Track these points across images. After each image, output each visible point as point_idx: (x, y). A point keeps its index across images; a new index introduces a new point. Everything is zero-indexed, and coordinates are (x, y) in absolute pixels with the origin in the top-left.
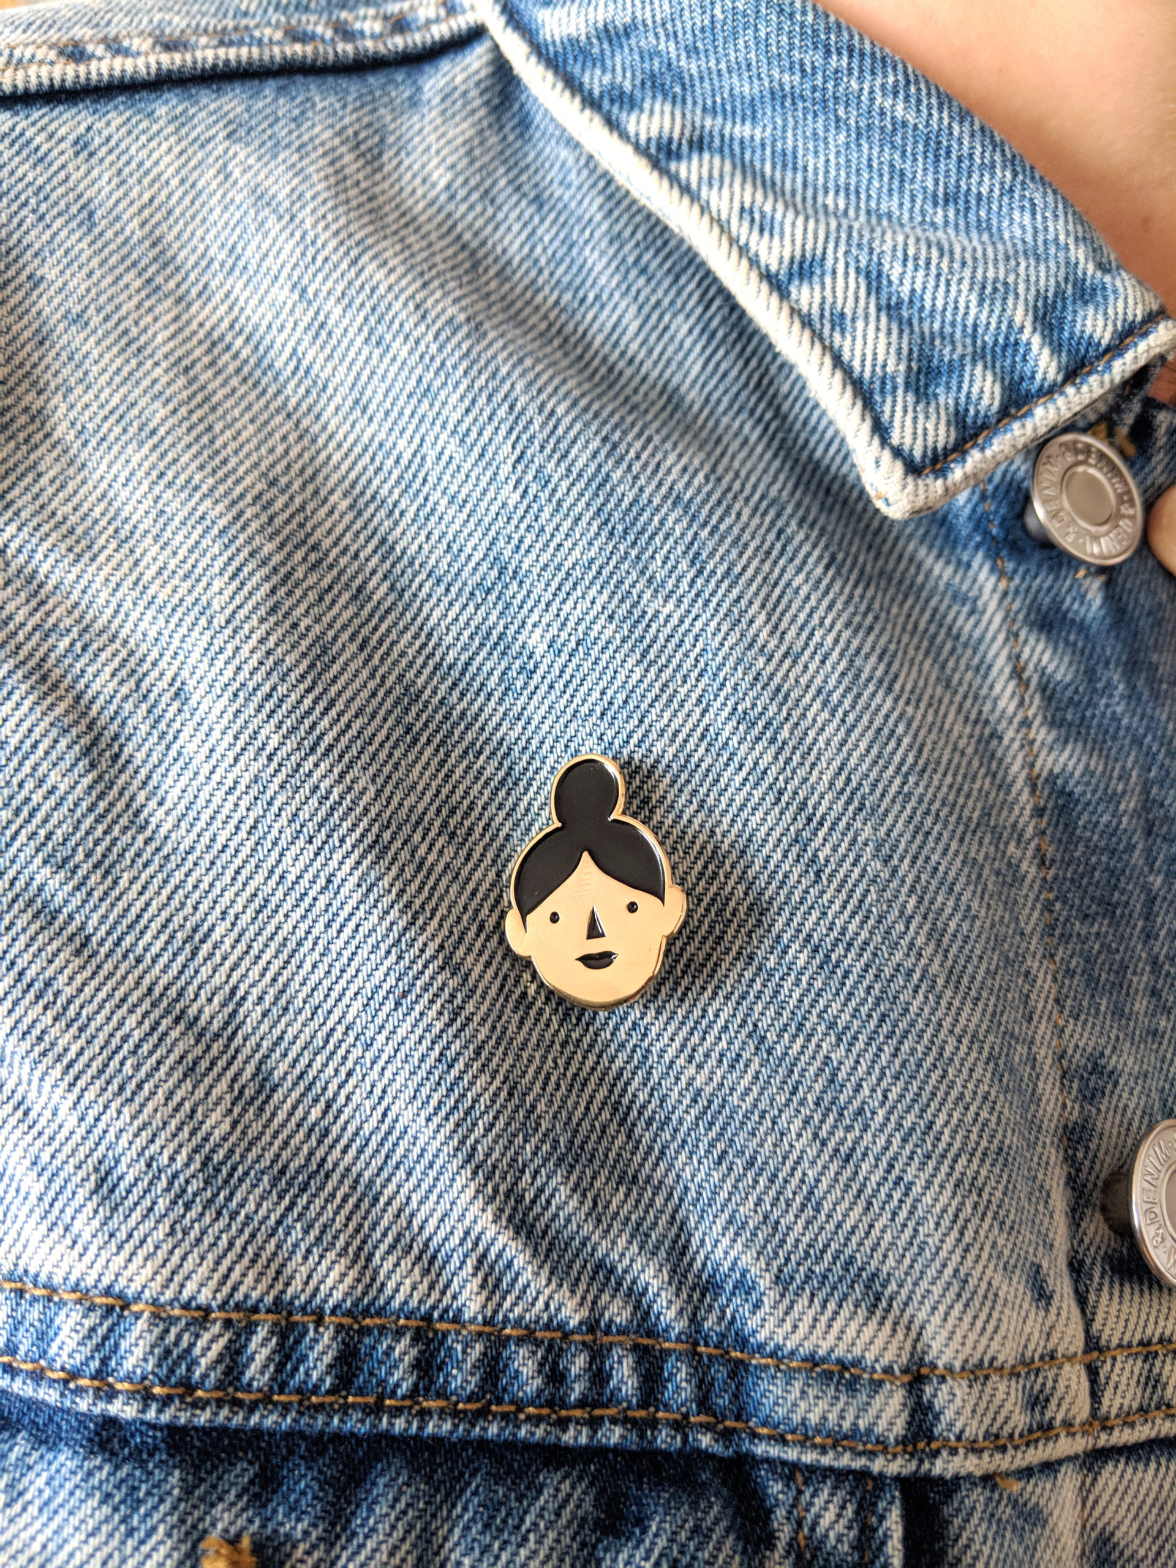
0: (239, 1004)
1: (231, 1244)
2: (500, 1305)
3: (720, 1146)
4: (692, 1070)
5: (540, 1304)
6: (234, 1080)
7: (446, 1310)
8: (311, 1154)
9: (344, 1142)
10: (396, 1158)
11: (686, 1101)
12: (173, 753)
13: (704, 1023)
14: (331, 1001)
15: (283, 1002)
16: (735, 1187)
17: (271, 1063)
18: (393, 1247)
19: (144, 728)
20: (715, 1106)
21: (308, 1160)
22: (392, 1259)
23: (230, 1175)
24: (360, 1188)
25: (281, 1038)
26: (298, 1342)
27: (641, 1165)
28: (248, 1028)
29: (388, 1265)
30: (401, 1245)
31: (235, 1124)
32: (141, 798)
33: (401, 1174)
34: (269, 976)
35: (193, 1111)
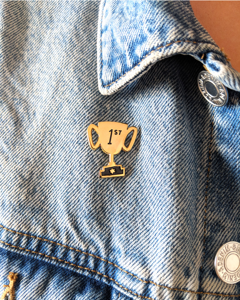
0: (33, 175)
1: (22, 220)
2: (70, 242)
3: (122, 221)
4: (121, 203)
5: (77, 244)
6: (29, 189)
7: (59, 241)
8: (40, 206)
9: (47, 205)
10: (56, 209)
11: (118, 210)
12: (31, 125)
13: (126, 194)
14: (50, 177)
15: (41, 176)
16: (123, 231)
17: (36, 187)
18: (52, 227)
19: (27, 119)
20: (124, 212)
21: (39, 207)
22: (51, 229)
23: (24, 207)
24: (48, 214)
25: (39, 183)
26: (31, 241)
27: (105, 221)
28: (33, 179)
29: (50, 230)
30: (53, 227)
31: (27, 198)
32: (23, 133)
33: (56, 213)
34: (39, 170)
35: (19, 194)
